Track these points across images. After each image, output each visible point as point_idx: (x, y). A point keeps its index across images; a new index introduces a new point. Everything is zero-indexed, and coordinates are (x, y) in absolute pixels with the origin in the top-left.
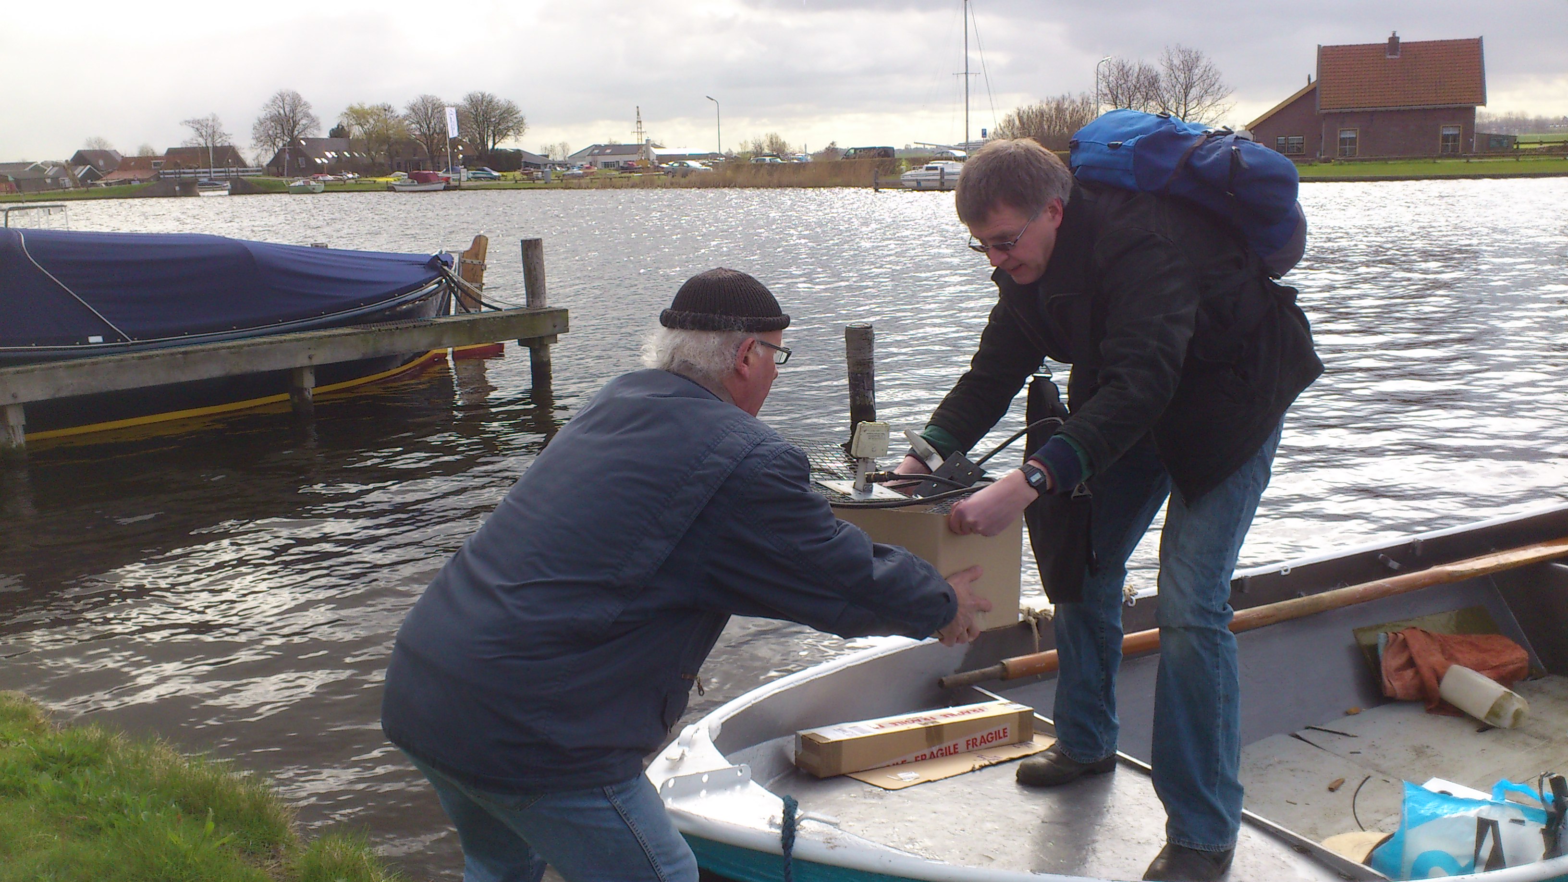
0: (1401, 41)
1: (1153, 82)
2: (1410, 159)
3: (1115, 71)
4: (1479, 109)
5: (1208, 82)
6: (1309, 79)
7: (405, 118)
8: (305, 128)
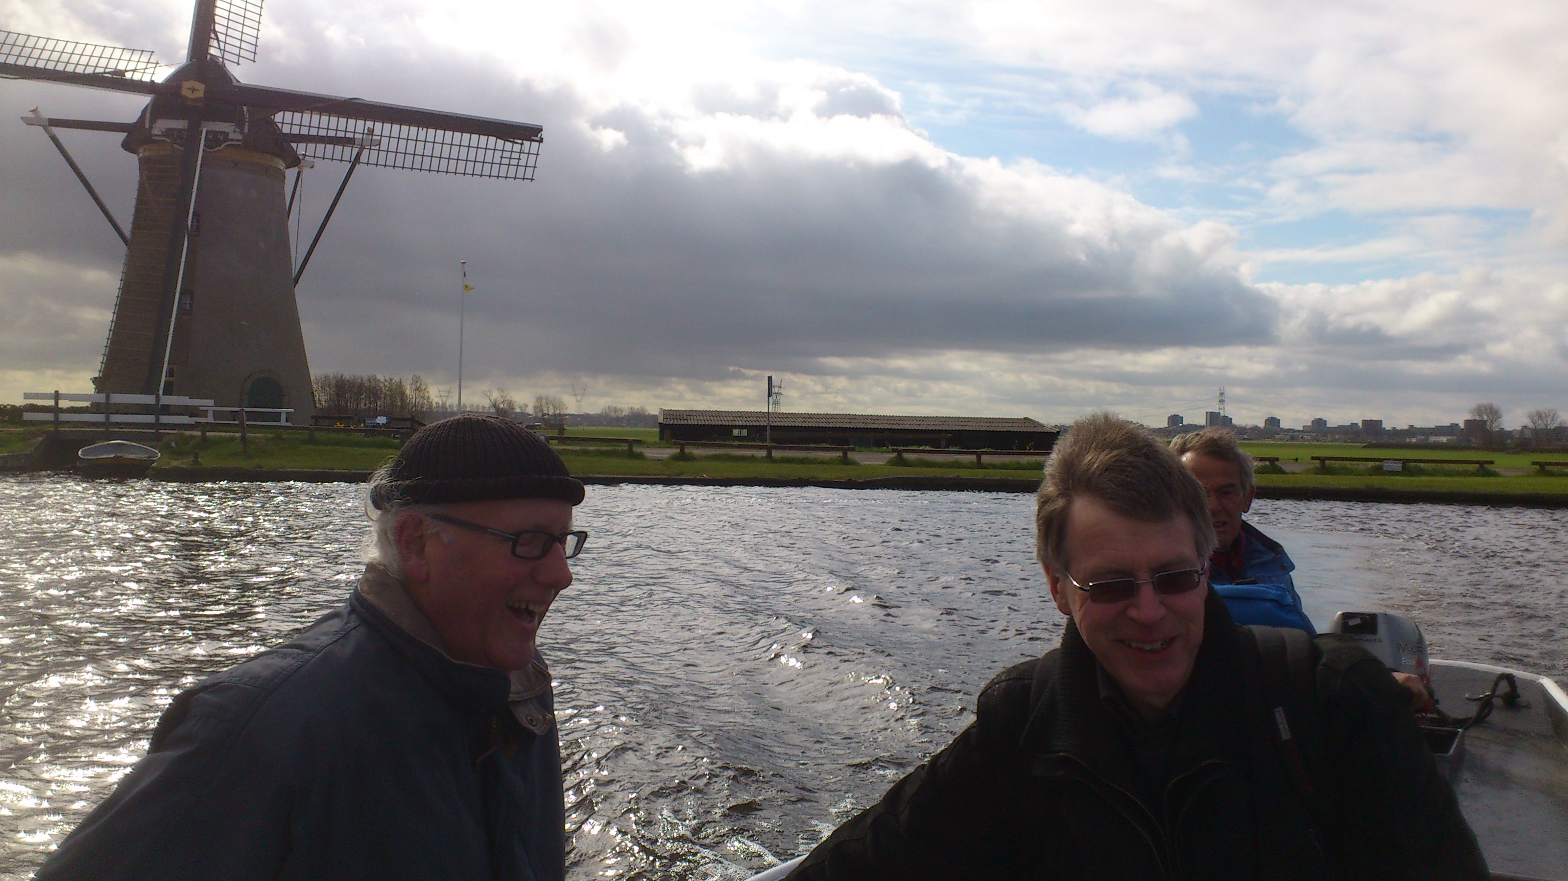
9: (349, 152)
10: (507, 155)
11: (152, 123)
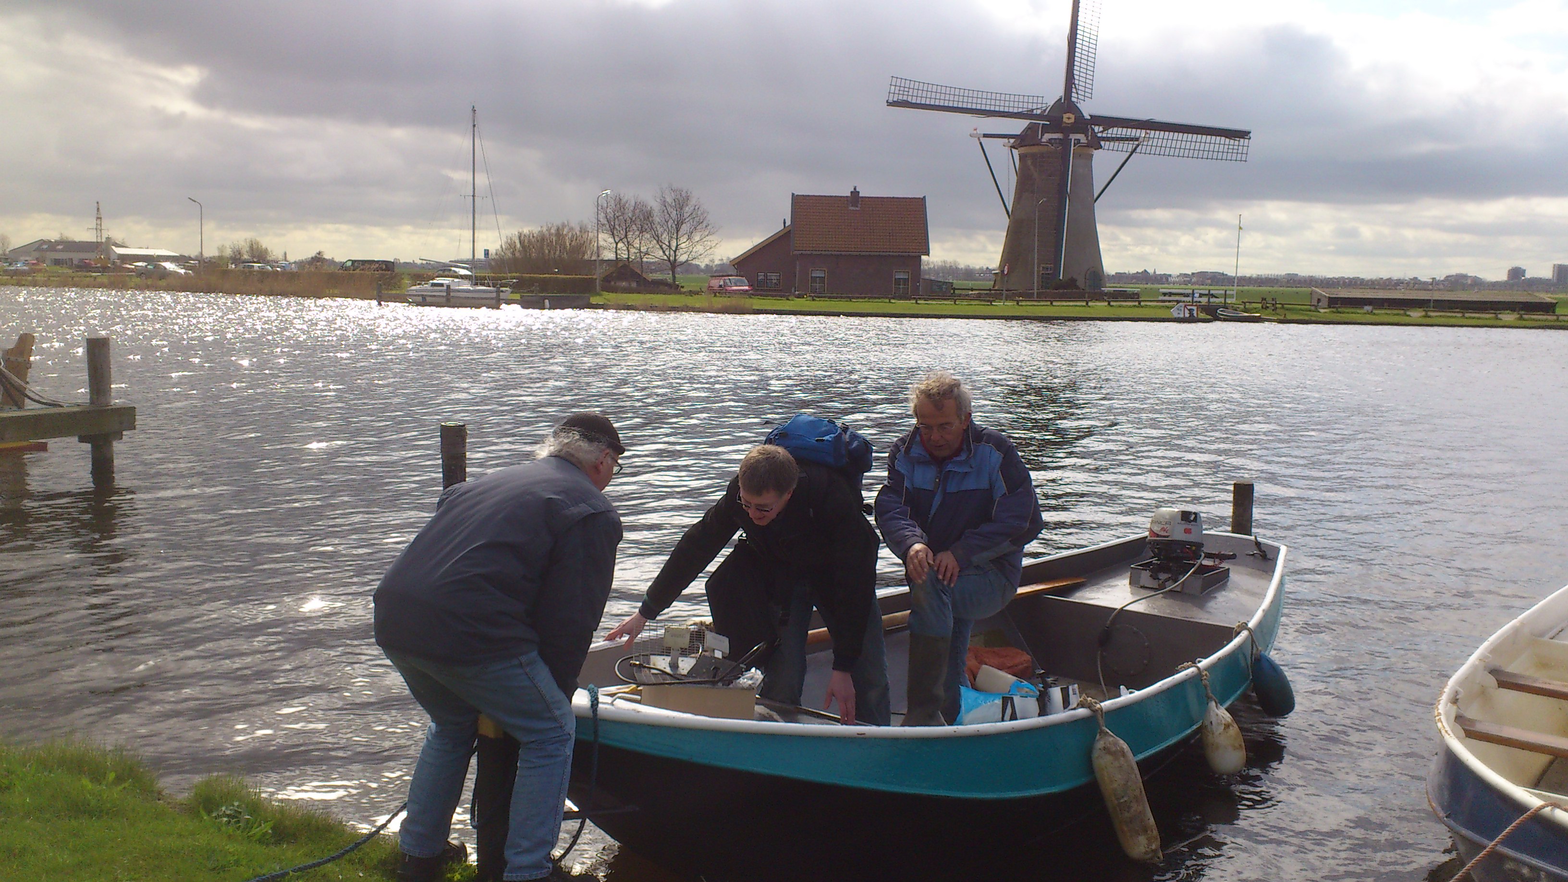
0: (861, 195)
1: (648, 216)
2: (870, 298)
3: (612, 203)
4: (924, 258)
5: (697, 219)
6: (785, 223)
9: (1130, 146)
10: (1231, 147)
11: (1042, 135)
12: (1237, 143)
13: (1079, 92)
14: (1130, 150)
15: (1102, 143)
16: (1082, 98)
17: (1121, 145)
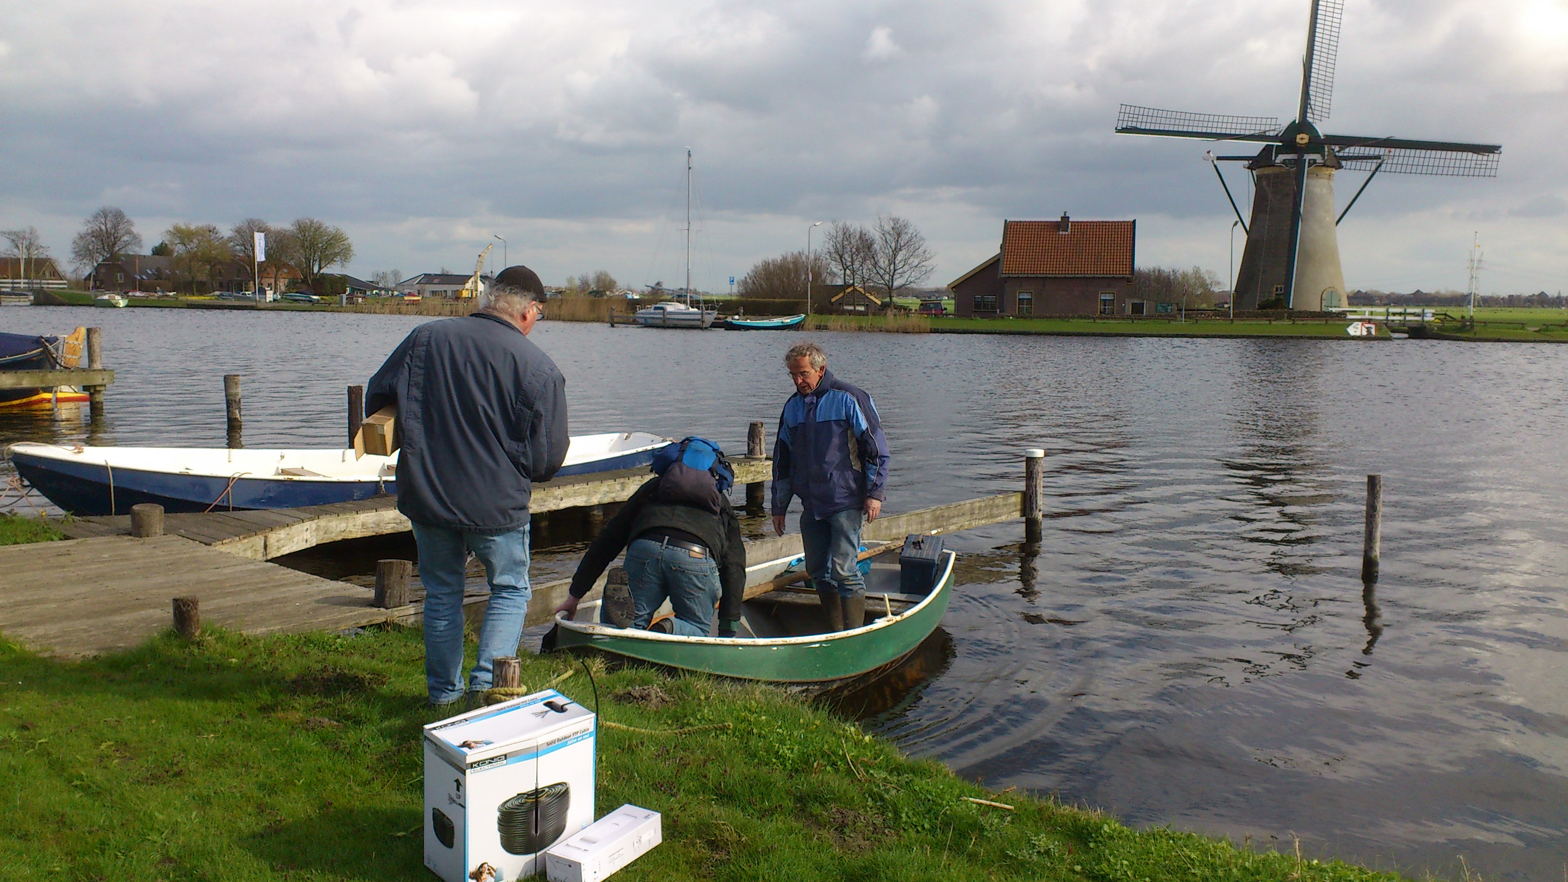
0: (1071, 220)
1: (869, 244)
3: (841, 233)
5: (912, 247)
7: (230, 239)
8: (127, 244)
9: (1374, 164)
10: (1479, 162)
11: (1276, 157)
12: (1485, 158)
13: (1315, 112)
14: (1373, 168)
15: (1344, 163)
16: (1319, 118)
17: (1364, 164)
